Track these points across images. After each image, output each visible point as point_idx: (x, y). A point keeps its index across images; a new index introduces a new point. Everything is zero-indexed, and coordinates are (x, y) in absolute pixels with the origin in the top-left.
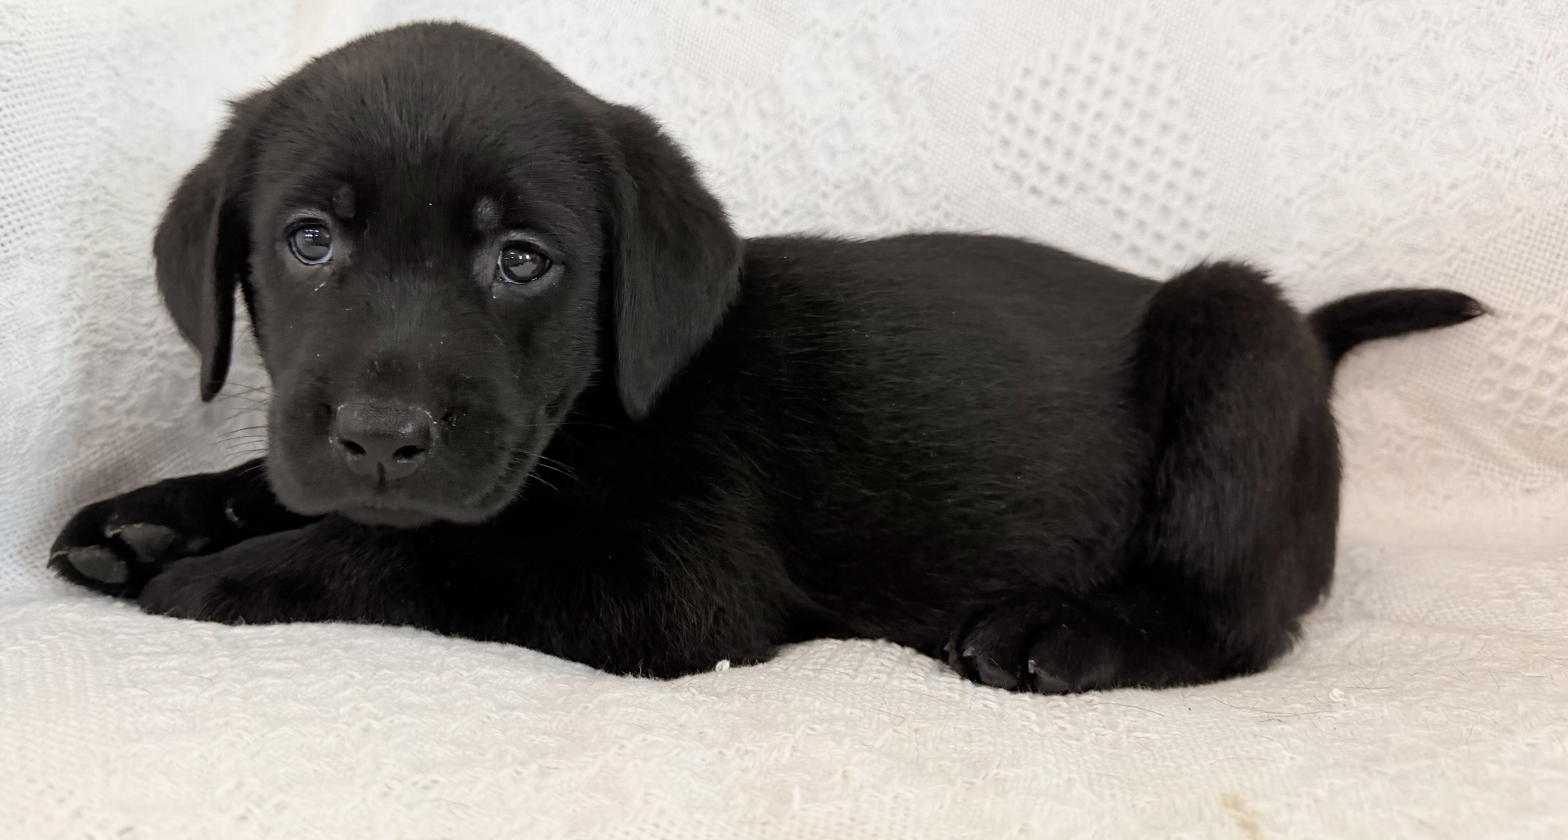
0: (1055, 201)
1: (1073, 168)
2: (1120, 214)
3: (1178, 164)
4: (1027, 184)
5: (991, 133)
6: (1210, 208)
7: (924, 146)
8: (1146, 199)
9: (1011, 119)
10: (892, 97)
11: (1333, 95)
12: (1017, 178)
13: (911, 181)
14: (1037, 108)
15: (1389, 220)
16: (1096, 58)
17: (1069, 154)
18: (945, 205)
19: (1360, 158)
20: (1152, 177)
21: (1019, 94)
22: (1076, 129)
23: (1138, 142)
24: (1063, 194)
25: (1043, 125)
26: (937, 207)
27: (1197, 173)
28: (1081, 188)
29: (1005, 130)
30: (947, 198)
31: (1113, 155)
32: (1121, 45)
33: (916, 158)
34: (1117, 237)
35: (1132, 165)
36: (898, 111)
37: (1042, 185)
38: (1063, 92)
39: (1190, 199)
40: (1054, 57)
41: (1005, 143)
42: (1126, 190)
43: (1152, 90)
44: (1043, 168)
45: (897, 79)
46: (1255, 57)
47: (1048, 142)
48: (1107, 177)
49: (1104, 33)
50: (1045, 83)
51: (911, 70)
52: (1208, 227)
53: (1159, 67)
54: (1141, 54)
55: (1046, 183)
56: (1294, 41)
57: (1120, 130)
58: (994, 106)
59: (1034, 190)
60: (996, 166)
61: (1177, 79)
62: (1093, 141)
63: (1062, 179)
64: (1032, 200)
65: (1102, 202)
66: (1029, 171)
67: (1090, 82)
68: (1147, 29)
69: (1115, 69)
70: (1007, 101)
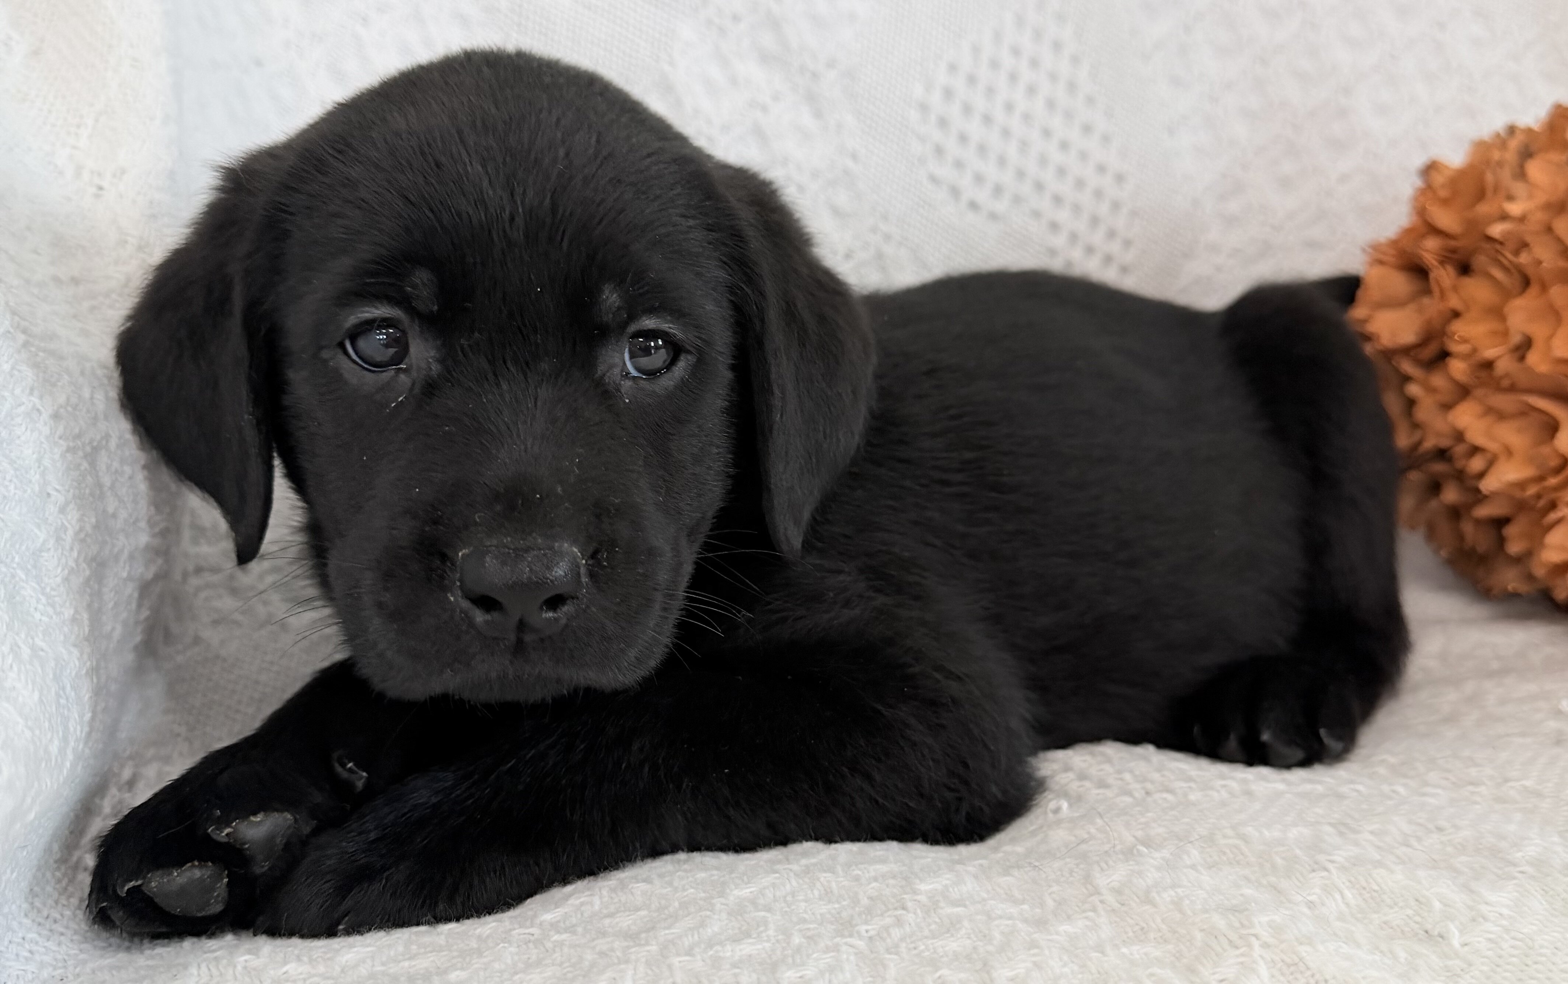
0: (993, 216)
1: (1007, 178)
2: (1054, 226)
3: (1101, 169)
4: (965, 199)
5: (923, 140)
6: (1132, 214)
7: (854, 157)
8: (1077, 209)
9: (943, 123)
10: (811, 98)
11: (1226, 87)
12: (954, 192)
13: (842, 199)
14: (967, 109)
16: (1015, 51)
17: (1002, 161)
18: (882, 226)
20: (1080, 184)
21: (948, 94)
22: (1006, 133)
23: (1064, 146)
24: (999, 208)
25: (975, 129)
26: (874, 230)
27: (1119, 177)
28: (1017, 200)
29: (938, 136)
30: (885, 218)
31: (1043, 161)
32: (1037, 36)
33: (846, 172)
35: (1061, 172)
36: (818, 114)
37: (980, 199)
38: (990, 91)
39: (1115, 206)
40: (976, 50)
41: (939, 151)
42: (1058, 200)
43: (1072, 87)
44: (979, 179)
45: (815, 76)
46: (1156, 47)
47: (981, 149)
48: (1039, 186)
49: (1019, 22)
50: (972, 80)
51: (830, 65)
52: (1132, 235)
53: (1075, 60)
54: (1057, 46)
55: (982, 196)
56: (1187, 29)
57: (1047, 133)
58: (924, 108)
59: (973, 206)
60: (932, 179)
62: (1024, 145)
63: (998, 190)
64: (971, 216)
65: (1036, 215)
66: (965, 182)
67: (1013, 78)
68: (1059, 17)
69: (1034, 64)
70: (936, 99)
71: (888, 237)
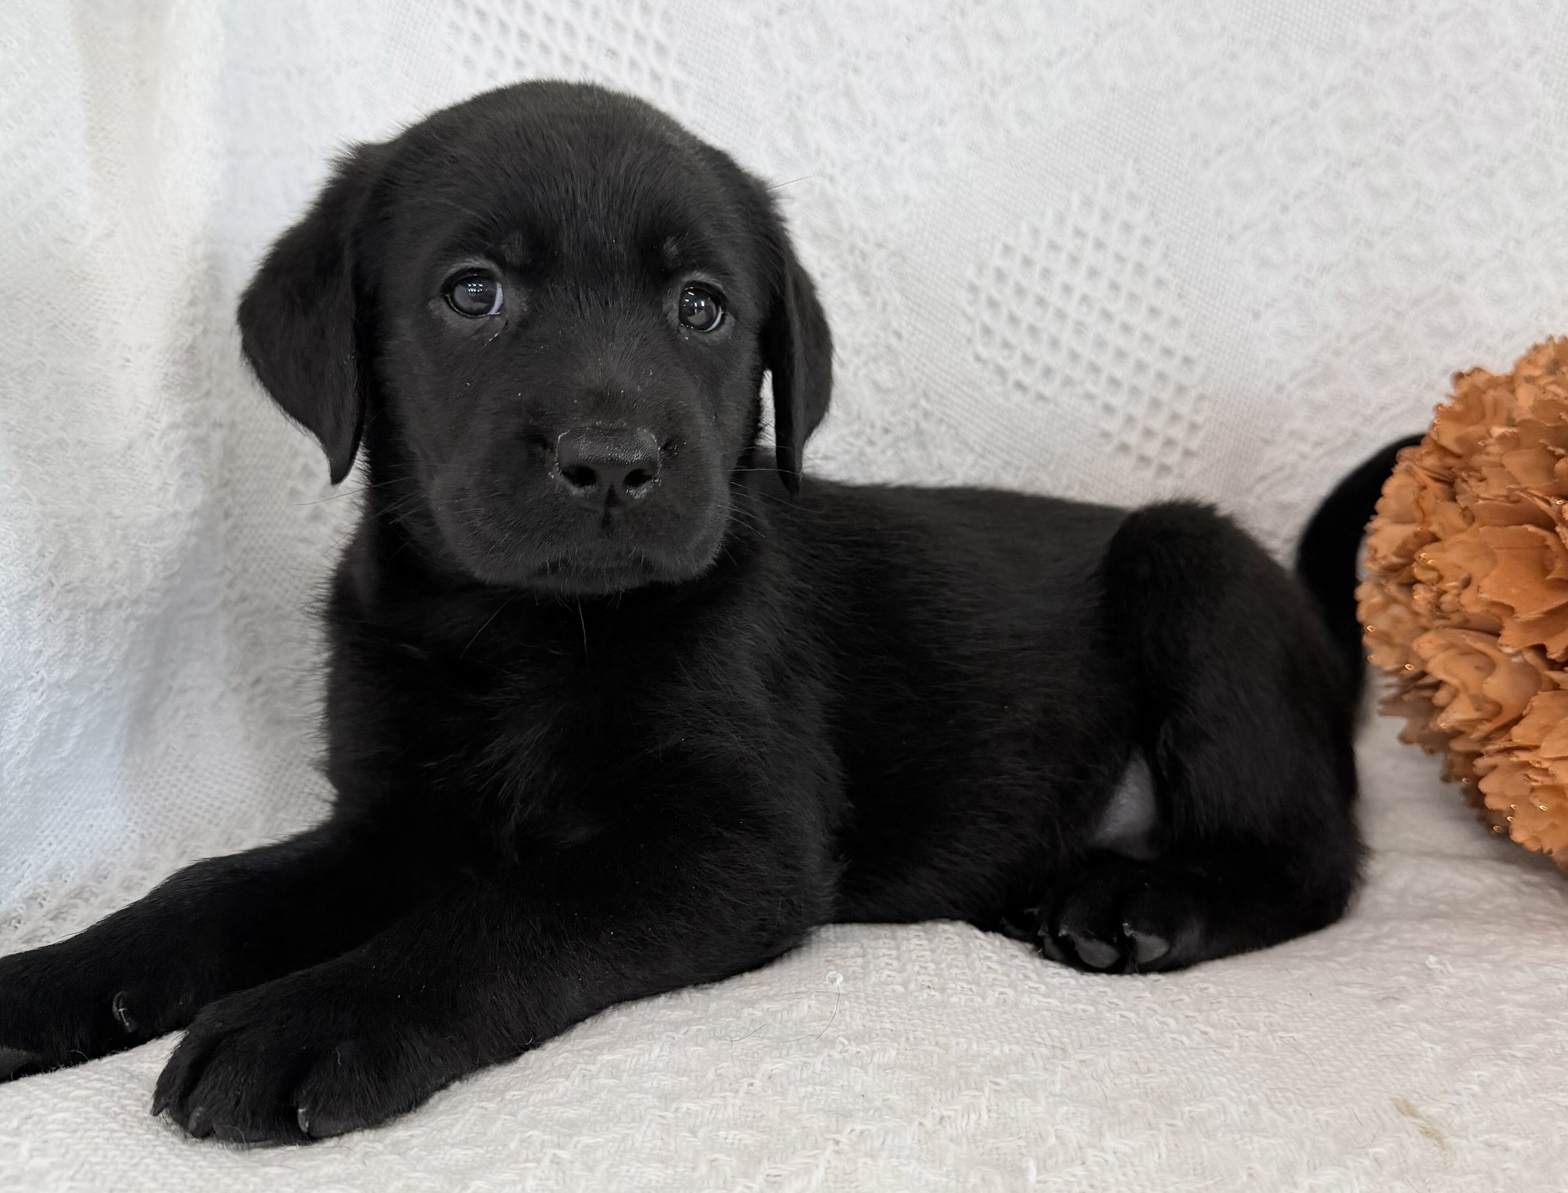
0: (1041, 397)
1: (1058, 361)
2: (1108, 409)
3: (1167, 352)
4: (1012, 378)
5: (970, 320)
6: (1201, 398)
7: (899, 336)
8: (1135, 391)
9: (993, 304)
10: (860, 277)
11: (1325, 269)
12: (1001, 372)
13: (884, 376)
14: (1020, 292)
15: (1382, 408)
16: (1079, 233)
17: (1054, 343)
18: (923, 403)
19: (1353, 340)
20: (1141, 367)
21: (1000, 275)
22: (1061, 315)
23: (1126, 328)
24: (1048, 390)
25: (1027, 312)
26: (914, 406)
27: (1187, 361)
28: (1068, 382)
29: (987, 317)
30: (926, 395)
31: (1101, 344)
32: (1106, 217)
33: (889, 348)
34: (1106, 435)
35: (1121, 355)
36: (867, 293)
37: (1027, 381)
38: (1046, 273)
39: (1181, 390)
40: (1035, 232)
41: (987, 331)
42: (1114, 382)
44: (1028, 360)
45: (864, 256)
46: (1246, 228)
47: (1033, 330)
48: (1094, 369)
49: (1087, 203)
50: (1027, 262)
51: (879, 246)
52: (1199, 419)
53: (1146, 241)
54: (1127, 228)
55: (1031, 377)
56: (1285, 209)
57: (1107, 315)
58: (973, 289)
59: (1020, 386)
60: (978, 358)
61: (1165, 256)
62: (1080, 328)
63: (1048, 372)
64: (1017, 397)
65: (1090, 397)
66: (1013, 364)
67: (1074, 260)
68: (1133, 198)
69: (1100, 245)
70: (987, 283)
71: (926, 415)
